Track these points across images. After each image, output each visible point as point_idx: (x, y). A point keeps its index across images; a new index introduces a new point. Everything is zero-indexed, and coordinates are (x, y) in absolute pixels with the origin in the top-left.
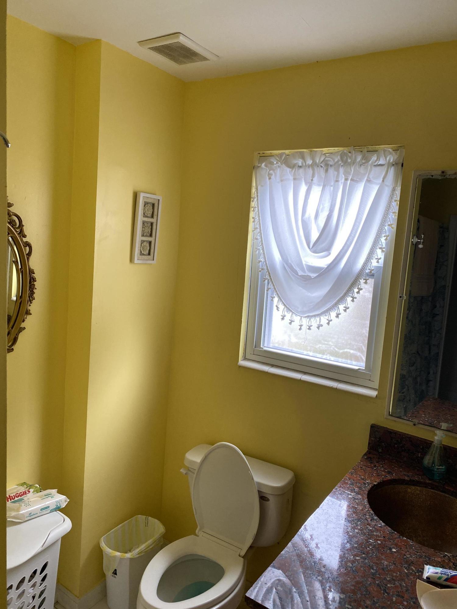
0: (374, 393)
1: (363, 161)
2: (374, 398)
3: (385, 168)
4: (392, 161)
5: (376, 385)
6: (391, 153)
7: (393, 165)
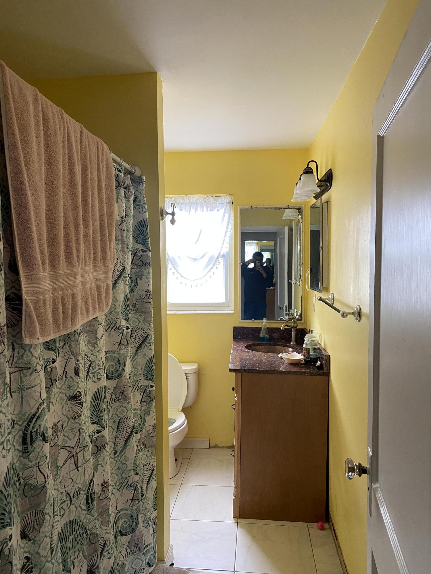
0: (232, 312)
1: (215, 201)
2: (232, 314)
3: (225, 204)
4: (227, 201)
5: (233, 308)
6: (227, 198)
7: (228, 203)
